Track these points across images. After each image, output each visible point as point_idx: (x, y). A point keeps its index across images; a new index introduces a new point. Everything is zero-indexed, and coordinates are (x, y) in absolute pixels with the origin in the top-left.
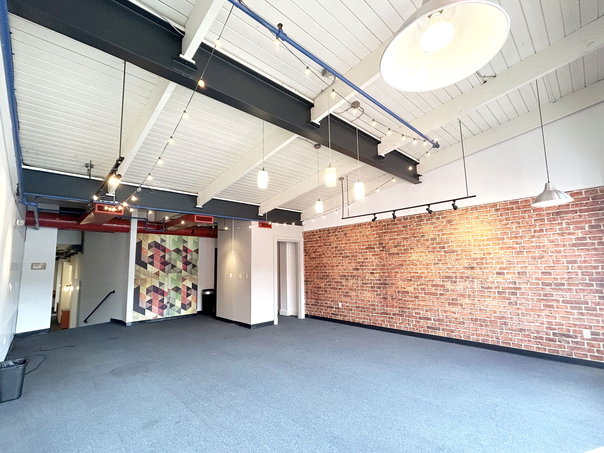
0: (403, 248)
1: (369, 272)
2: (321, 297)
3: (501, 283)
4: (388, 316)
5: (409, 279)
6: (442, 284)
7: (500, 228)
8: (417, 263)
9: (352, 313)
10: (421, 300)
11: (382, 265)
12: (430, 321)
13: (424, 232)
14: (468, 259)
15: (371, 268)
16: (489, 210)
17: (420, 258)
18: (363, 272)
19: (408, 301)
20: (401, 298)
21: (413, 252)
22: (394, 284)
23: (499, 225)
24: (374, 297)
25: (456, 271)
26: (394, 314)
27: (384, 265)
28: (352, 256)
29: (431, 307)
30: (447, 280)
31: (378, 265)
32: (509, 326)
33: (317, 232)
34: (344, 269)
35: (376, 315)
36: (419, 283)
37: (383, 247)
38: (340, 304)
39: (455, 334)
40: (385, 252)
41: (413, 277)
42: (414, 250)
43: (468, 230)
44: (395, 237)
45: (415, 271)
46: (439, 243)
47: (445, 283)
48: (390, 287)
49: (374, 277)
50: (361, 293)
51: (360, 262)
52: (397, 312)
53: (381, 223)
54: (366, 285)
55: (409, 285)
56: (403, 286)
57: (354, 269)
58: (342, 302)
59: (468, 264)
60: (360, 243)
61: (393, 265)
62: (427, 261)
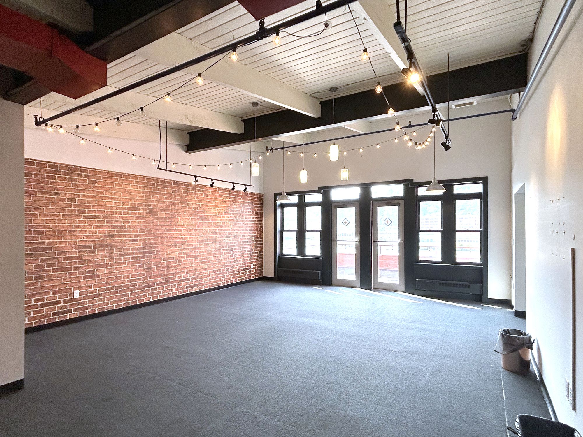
0: (171, 213)
1: (131, 239)
4: (151, 288)
5: (175, 244)
8: (182, 229)
11: (148, 231)
12: (189, 281)
15: (134, 234)
17: (184, 224)
18: (122, 240)
19: (172, 267)
20: (166, 265)
21: (179, 218)
22: (159, 251)
24: (135, 270)
26: (158, 284)
27: (150, 231)
29: (190, 268)
31: (142, 231)
35: (137, 291)
36: (182, 248)
37: (151, 210)
38: (77, 294)
40: (152, 216)
41: (178, 242)
42: (181, 216)
44: (164, 200)
45: (180, 236)
48: (155, 255)
52: (161, 281)
55: (174, 251)
56: (169, 253)
61: (160, 231)
62: (190, 227)
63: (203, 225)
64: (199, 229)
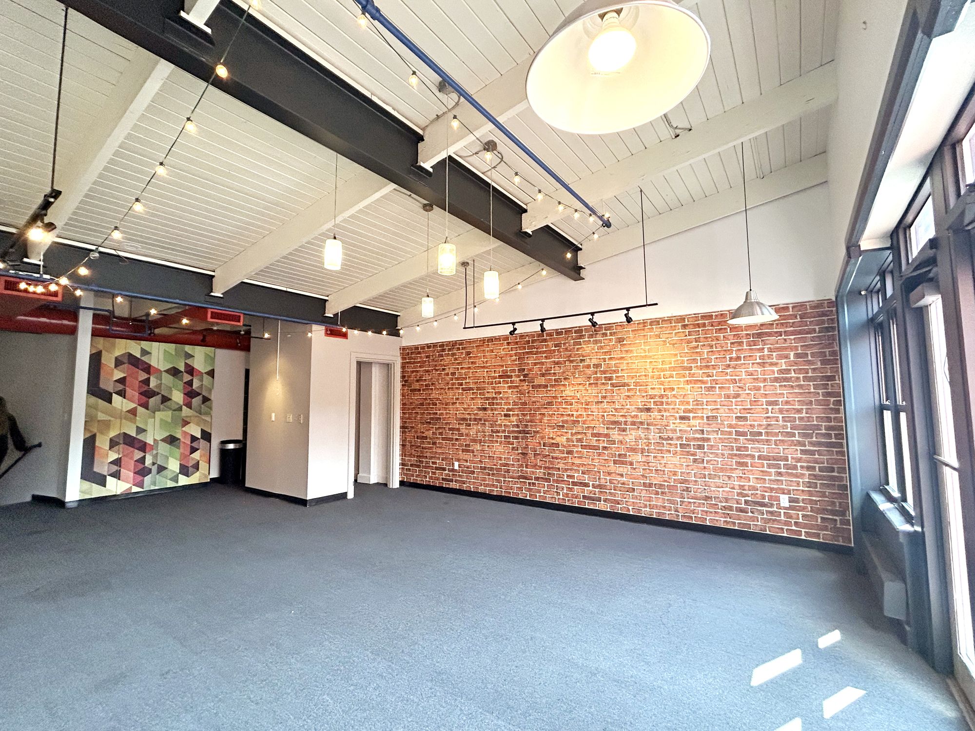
0: (553, 378)
1: (503, 413)
2: (427, 452)
3: (685, 431)
4: (527, 481)
5: (561, 424)
6: (605, 433)
7: (687, 353)
8: (573, 401)
9: (475, 478)
10: (575, 457)
11: (522, 404)
12: (588, 488)
13: (585, 354)
14: (643, 397)
15: (506, 407)
16: (675, 326)
17: (576, 393)
18: (494, 414)
19: (557, 458)
20: (547, 453)
21: (567, 383)
22: (537, 432)
23: (686, 348)
24: (508, 452)
25: (626, 414)
26: (537, 479)
27: (525, 404)
28: (478, 389)
29: (589, 467)
30: (613, 426)
31: (515, 403)
32: (692, 492)
33: (423, 348)
34: (464, 408)
35: (510, 480)
36: (574, 431)
37: (525, 376)
38: (456, 464)
39: (621, 506)
40: (527, 384)
41: (566, 422)
42: (569, 381)
43: (644, 354)
44: (543, 361)
45: (570, 413)
46: (604, 372)
47: (611, 432)
48: (532, 437)
49: (510, 422)
50: (488, 446)
51: (489, 398)
52: (541, 475)
53: (523, 337)
54: (498, 434)
55: (559, 433)
56: (551, 436)
57: (479, 409)
58: (458, 460)
59: (643, 403)
60: (491, 367)
61: (538, 404)
62: (587, 398)
63: (615, 394)
64: (605, 401)
